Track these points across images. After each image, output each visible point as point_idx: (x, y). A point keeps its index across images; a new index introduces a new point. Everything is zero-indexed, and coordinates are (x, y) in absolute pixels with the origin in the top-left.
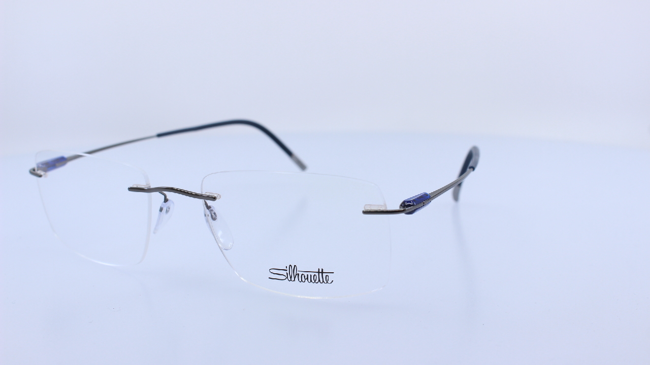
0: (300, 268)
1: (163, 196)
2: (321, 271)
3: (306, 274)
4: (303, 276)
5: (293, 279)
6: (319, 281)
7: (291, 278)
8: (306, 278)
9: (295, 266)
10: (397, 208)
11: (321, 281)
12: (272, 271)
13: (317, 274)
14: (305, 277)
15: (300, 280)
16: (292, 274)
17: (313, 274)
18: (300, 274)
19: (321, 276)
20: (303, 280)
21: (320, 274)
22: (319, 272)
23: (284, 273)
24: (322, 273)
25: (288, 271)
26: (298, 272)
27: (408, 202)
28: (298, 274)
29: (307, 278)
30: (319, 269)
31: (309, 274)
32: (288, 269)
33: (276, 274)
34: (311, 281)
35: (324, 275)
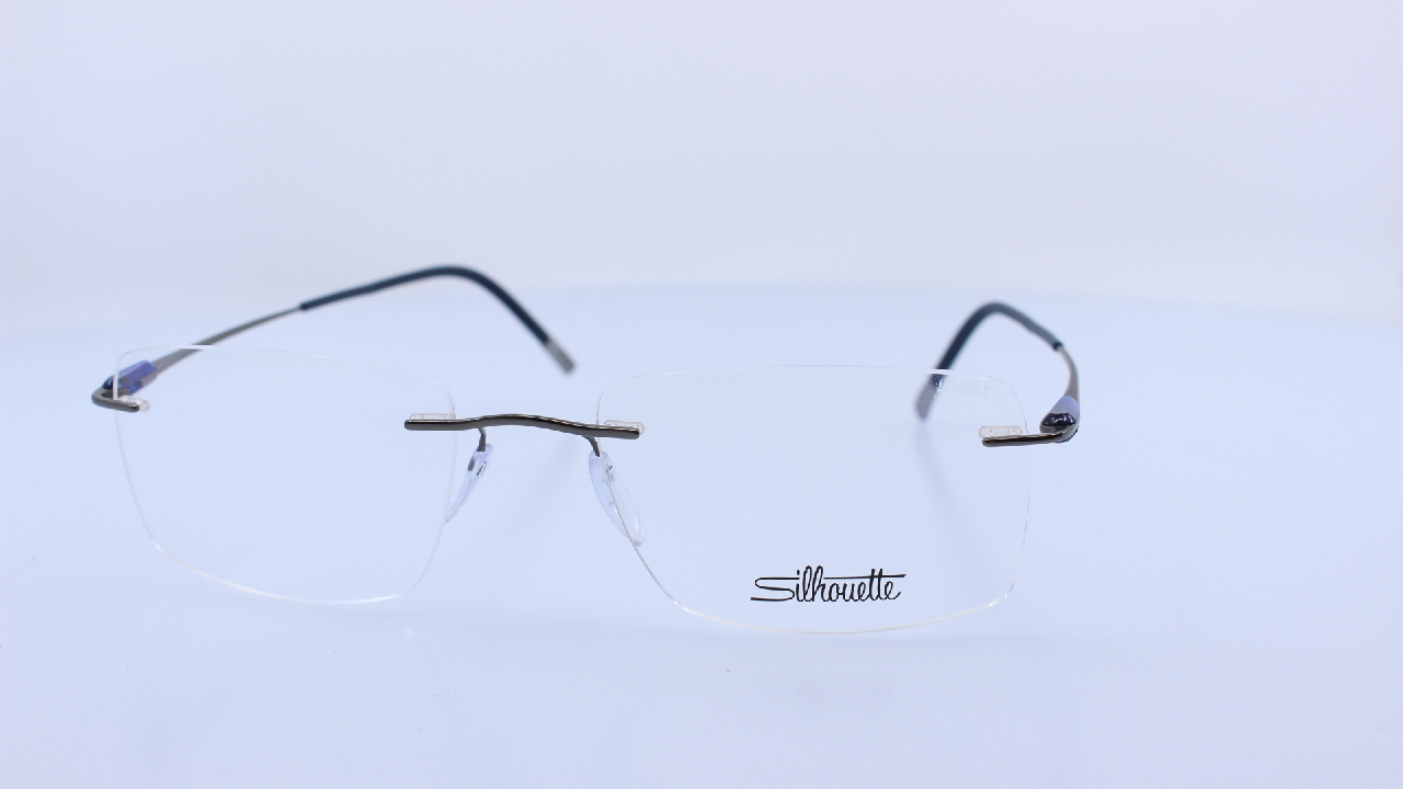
0: (831, 571)
1: (480, 435)
2: (876, 574)
3: (841, 583)
4: (835, 588)
5: (809, 596)
6: (870, 595)
7: (805, 593)
8: (841, 591)
9: (820, 567)
10: (1036, 431)
11: (875, 596)
12: (760, 583)
14: (838, 588)
15: (826, 597)
16: (812, 584)
17: (857, 582)
18: (828, 584)
19: (877, 584)
21: (876, 580)
22: (872, 577)
23: (792, 585)
25: (801, 580)
26: (823, 581)
27: (1057, 416)
28: (824, 586)
29: (843, 594)
30: (873, 571)
31: (849, 583)
32: (801, 576)
33: (768, 589)
34: (851, 597)
35: (884, 581)
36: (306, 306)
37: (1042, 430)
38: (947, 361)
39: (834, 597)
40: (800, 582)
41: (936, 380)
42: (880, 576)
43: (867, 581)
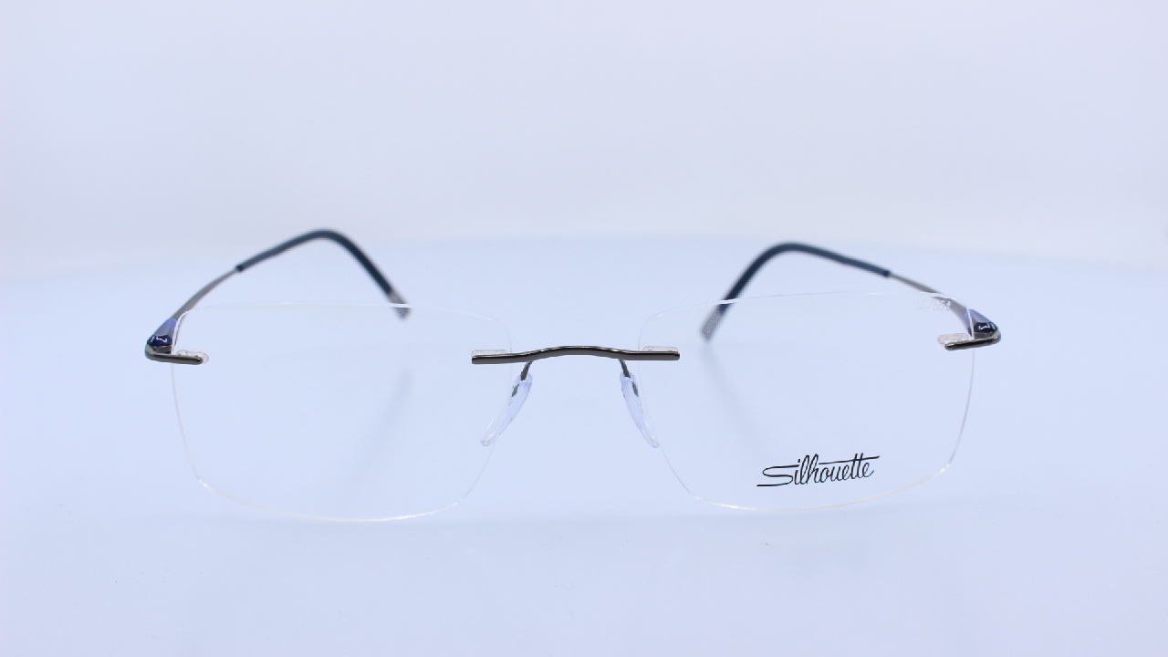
0: (823, 458)
2: (858, 457)
3: (830, 467)
4: (825, 471)
6: (851, 474)
7: (802, 478)
8: (829, 473)
9: (816, 456)
11: (854, 475)
12: (767, 472)
14: (828, 471)
15: (818, 480)
16: (809, 469)
17: (843, 465)
18: (821, 468)
19: (858, 465)
21: (857, 462)
22: (854, 461)
23: (791, 472)
25: (800, 467)
26: (817, 466)
27: (982, 325)
28: (817, 470)
29: (831, 476)
30: (856, 455)
31: (837, 466)
32: (801, 464)
33: (775, 476)
34: (837, 478)
35: (863, 463)
37: (976, 336)
38: (735, 292)
39: (823, 479)
40: (799, 469)
41: (723, 308)
42: (861, 459)
43: (850, 464)
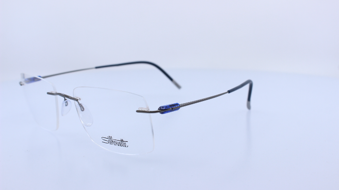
0: (114, 138)
3: (116, 141)
5: (111, 143)
6: (122, 145)
9: (111, 137)
11: (123, 145)
13: (121, 142)
15: (114, 144)
19: (122, 143)
20: (116, 144)
23: (107, 140)
24: (123, 141)
26: (113, 140)
27: (163, 107)
32: (108, 138)
33: (104, 140)
36: (97, 68)
